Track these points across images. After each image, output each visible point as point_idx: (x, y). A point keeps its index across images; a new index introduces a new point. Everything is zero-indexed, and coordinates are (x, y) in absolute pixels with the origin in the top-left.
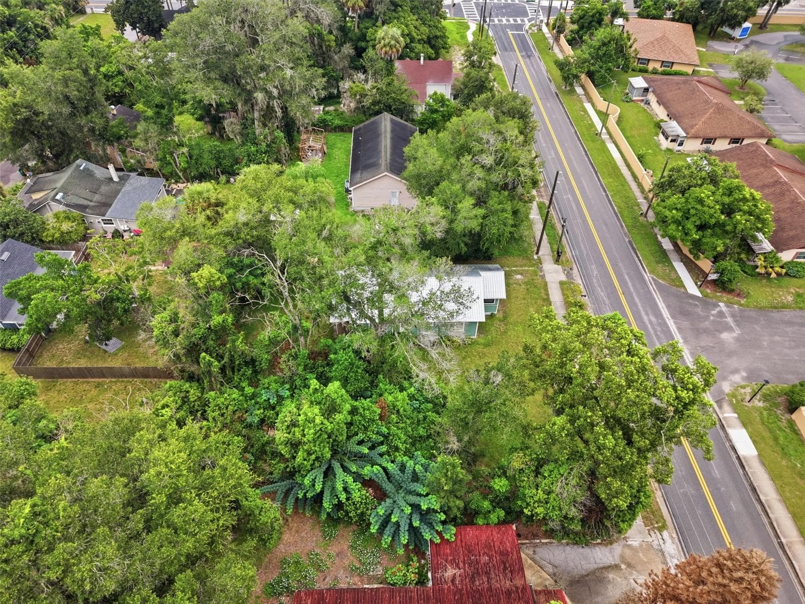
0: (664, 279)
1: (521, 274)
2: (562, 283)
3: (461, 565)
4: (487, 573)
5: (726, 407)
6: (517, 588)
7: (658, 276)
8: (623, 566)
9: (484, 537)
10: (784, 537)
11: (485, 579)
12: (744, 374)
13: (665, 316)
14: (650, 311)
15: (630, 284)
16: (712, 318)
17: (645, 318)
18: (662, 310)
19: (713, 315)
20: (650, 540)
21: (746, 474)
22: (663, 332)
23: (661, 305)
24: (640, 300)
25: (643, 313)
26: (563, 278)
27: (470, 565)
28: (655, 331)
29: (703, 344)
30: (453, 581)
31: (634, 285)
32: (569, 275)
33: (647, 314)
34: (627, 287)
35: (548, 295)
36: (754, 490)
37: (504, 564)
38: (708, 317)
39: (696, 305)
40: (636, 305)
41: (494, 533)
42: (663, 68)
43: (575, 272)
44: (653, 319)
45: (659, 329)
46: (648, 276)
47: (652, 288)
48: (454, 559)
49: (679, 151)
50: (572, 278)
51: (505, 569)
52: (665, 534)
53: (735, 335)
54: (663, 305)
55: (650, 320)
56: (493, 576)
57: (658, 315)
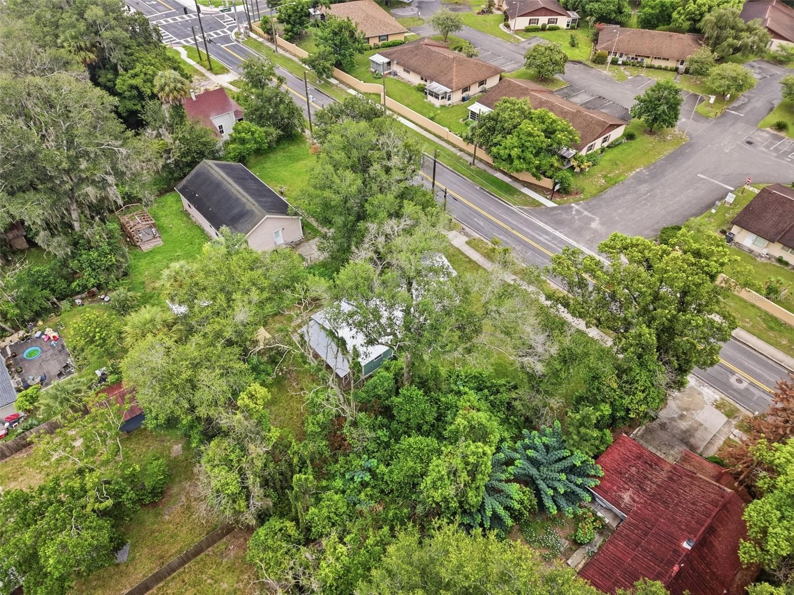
0: (526, 205)
2: (468, 243)
3: (626, 486)
4: (646, 478)
6: (671, 471)
7: (522, 205)
8: (685, 413)
9: (617, 457)
11: (649, 482)
13: (551, 231)
14: (539, 233)
15: (509, 220)
16: (576, 217)
17: (541, 238)
18: (546, 228)
19: (575, 215)
22: (560, 243)
23: (541, 224)
24: (526, 227)
25: (537, 236)
26: (466, 239)
27: (630, 481)
28: (555, 244)
29: (588, 238)
30: (634, 501)
31: (513, 220)
32: (466, 234)
33: (540, 236)
34: (510, 223)
35: (467, 257)
37: (646, 463)
38: (573, 217)
39: (560, 213)
40: (527, 233)
41: (619, 448)
42: (382, 42)
43: (467, 229)
44: (547, 237)
45: (556, 242)
46: (515, 208)
47: (525, 215)
48: (618, 487)
49: (450, 105)
50: (471, 236)
51: (651, 466)
53: (598, 222)
54: (543, 224)
55: (546, 239)
56: (650, 476)
57: (546, 233)
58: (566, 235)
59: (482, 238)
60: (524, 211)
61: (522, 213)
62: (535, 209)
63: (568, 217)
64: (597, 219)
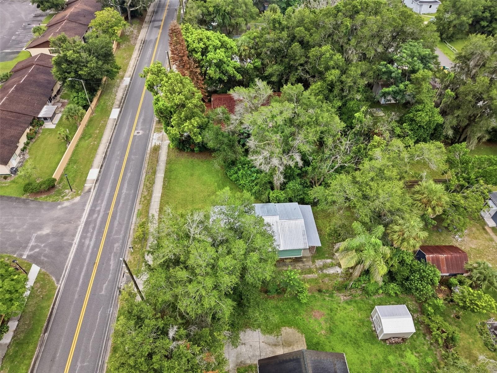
0: (49, 281)
5: (87, 189)
7: (53, 285)
10: (107, 145)
12: (59, 207)
13: (76, 246)
14: (85, 249)
15: (83, 274)
16: (43, 245)
17: (92, 243)
18: (75, 250)
19: (40, 247)
20: (161, 143)
21: (103, 163)
22: (88, 232)
23: (71, 256)
24: (85, 259)
25: (91, 247)
28: (93, 233)
29: (67, 226)
31: (80, 273)
33: (89, 245)
34: (87, 270)
36: (104, 158)
39: (45, 256)
40: (92, 253)
44: (87, 242)
45: (89, 234)
46: (61, 286)
47: (66, 273)
52: (153, 144)
53: (39, 233)
54: (70, 256)
55: (91, 240)
57: (81, 246)
58: (74, 235)
60: (61, 276)
61: (64, 276)
62: (51, 273)
63: (47, 249)
64: (35, 235)
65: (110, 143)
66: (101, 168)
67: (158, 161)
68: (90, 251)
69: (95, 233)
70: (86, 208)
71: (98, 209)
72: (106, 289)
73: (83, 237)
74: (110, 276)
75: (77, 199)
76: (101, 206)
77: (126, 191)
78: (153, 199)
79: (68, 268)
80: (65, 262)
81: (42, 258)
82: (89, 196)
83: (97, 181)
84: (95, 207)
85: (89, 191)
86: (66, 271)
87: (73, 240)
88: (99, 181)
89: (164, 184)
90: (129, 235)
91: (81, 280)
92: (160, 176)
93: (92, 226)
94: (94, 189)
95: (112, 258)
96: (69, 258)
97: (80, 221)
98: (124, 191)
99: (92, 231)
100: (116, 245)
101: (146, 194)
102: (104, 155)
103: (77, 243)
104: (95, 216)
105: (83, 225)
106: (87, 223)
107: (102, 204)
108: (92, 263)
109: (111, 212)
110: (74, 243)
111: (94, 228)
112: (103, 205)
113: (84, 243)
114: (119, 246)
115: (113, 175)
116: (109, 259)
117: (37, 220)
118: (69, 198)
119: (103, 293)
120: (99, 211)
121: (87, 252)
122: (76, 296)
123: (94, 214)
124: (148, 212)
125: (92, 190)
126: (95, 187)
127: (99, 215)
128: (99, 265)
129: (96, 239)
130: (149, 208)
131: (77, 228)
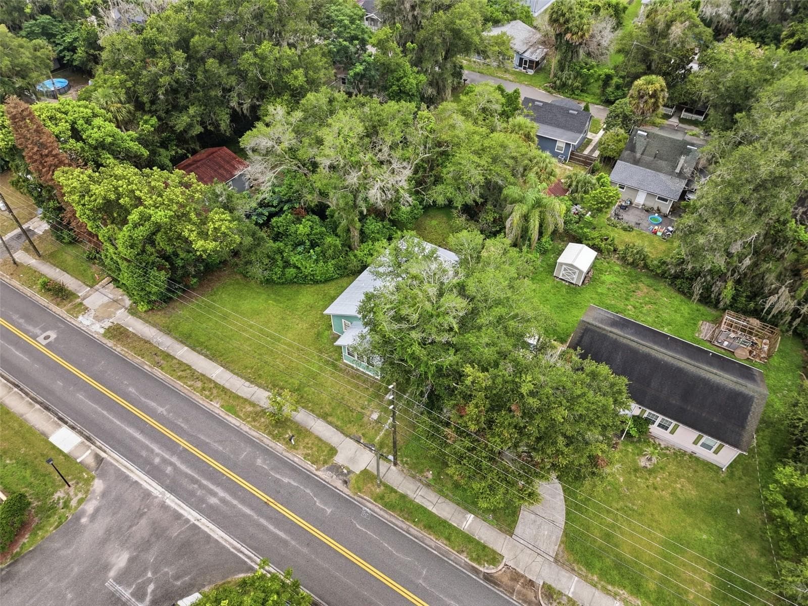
1: (378, 421)
2: (333, 451)
5: (90, 461)
10: (15, 392)
12: (84, 520)
13: (204, 520)
14: (224, 508)
15: (271, 527)
16: (149, 575)
17: (222, 493)
18: (210, 525)
19: (150, 581)
20: (111, 320)
21: (56, 415)
22: (192, 494)
23: (218, 534)
24: (245, 515)
25: (228, 498)
26: (339, 459)
28: (202, 486)
29: (143, 522)
31: (265, 530)
32: (337, 469)
33: (223, 500)
34: (269, 518)
35: (330, 423)
36: (47, 408)
38: (154, 573)
39: (177, 578)
40: (243, 501)
43: (339, 484)
44: (213, 500)
45: (199, 493)
47: (246, 553)
50: (329, 469)
52: (102, 331)
53: (112, 573)
54: (216, 537)
55: (214, 494)
57: (211, 513)
58: (178, 516)
59: (313, 468)
60: (245, 563)
61: (249, 558)
62: (224, 578)
63: (166, 570)
64: (110, 584)
65: (17, 386)
66: (66, 423)
67: (146, 342)
68: (235, 502)
69: (205, 482)
70: (135, 478)
71: (157, 460)
72: (326, 504)
73: (198, 505)
74: (308, 491)
75: (98, 485)
76: (158, 455)
77: (163, 407)
78: (218, 381)
79: (239, 546)
80: (224, 547)
81: (179, 583)
82: (112, 464)
83: (88, 439)
84: (151, 464)
85: (99, 460)
86: (242, 552)
87: (187, 521)
88: (92, 436)
89: (206, 356)
90: (258, 439)
91: (282, 534)
92: (183, 353)
93: (185, 482)
94: (105, 452)
95: (278, 476)
96: (220, 540)
97: (156, 497)
98: (160, 410)
99: (196, 486)
100: (259, 462)
101: (199, 384)
102: (38, 406)
103: (199, 517)
104: (169, 470)
105: (168, 495)
106: (172, 489)
107: (152, 451)
108: (262, 508)
109: (183, 443)
110: (196, 523)
111: (194, 481)
112: (157, 450)
113: (211, 507)
114: (265, 460)
115: (105, 413)
116: (277, 481)
117: (76, 569)
118: (80, 496)
119: (329, 511)
120: (164, 460)
121: (234, 506)
122: (305, 550)
123: (162, 472)
124: (238, 397)
125: (103, 455)
126: (100, 448)
127: (171, 464)
128: (274, 499)
129: (218, 484)
130: (232, 392)
131: (164, 507)
